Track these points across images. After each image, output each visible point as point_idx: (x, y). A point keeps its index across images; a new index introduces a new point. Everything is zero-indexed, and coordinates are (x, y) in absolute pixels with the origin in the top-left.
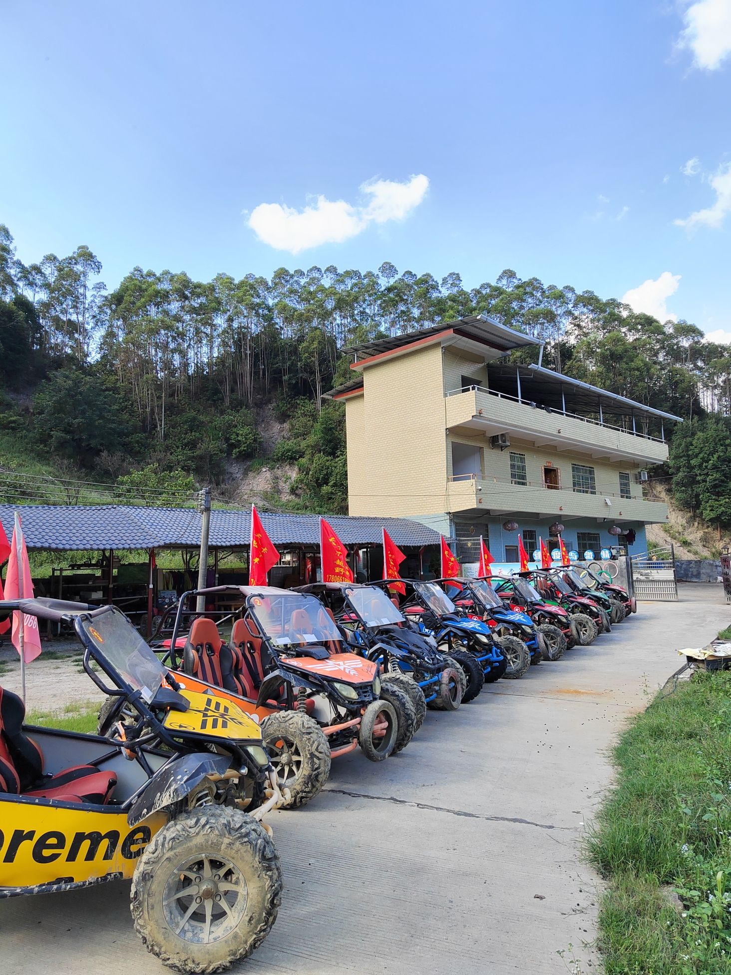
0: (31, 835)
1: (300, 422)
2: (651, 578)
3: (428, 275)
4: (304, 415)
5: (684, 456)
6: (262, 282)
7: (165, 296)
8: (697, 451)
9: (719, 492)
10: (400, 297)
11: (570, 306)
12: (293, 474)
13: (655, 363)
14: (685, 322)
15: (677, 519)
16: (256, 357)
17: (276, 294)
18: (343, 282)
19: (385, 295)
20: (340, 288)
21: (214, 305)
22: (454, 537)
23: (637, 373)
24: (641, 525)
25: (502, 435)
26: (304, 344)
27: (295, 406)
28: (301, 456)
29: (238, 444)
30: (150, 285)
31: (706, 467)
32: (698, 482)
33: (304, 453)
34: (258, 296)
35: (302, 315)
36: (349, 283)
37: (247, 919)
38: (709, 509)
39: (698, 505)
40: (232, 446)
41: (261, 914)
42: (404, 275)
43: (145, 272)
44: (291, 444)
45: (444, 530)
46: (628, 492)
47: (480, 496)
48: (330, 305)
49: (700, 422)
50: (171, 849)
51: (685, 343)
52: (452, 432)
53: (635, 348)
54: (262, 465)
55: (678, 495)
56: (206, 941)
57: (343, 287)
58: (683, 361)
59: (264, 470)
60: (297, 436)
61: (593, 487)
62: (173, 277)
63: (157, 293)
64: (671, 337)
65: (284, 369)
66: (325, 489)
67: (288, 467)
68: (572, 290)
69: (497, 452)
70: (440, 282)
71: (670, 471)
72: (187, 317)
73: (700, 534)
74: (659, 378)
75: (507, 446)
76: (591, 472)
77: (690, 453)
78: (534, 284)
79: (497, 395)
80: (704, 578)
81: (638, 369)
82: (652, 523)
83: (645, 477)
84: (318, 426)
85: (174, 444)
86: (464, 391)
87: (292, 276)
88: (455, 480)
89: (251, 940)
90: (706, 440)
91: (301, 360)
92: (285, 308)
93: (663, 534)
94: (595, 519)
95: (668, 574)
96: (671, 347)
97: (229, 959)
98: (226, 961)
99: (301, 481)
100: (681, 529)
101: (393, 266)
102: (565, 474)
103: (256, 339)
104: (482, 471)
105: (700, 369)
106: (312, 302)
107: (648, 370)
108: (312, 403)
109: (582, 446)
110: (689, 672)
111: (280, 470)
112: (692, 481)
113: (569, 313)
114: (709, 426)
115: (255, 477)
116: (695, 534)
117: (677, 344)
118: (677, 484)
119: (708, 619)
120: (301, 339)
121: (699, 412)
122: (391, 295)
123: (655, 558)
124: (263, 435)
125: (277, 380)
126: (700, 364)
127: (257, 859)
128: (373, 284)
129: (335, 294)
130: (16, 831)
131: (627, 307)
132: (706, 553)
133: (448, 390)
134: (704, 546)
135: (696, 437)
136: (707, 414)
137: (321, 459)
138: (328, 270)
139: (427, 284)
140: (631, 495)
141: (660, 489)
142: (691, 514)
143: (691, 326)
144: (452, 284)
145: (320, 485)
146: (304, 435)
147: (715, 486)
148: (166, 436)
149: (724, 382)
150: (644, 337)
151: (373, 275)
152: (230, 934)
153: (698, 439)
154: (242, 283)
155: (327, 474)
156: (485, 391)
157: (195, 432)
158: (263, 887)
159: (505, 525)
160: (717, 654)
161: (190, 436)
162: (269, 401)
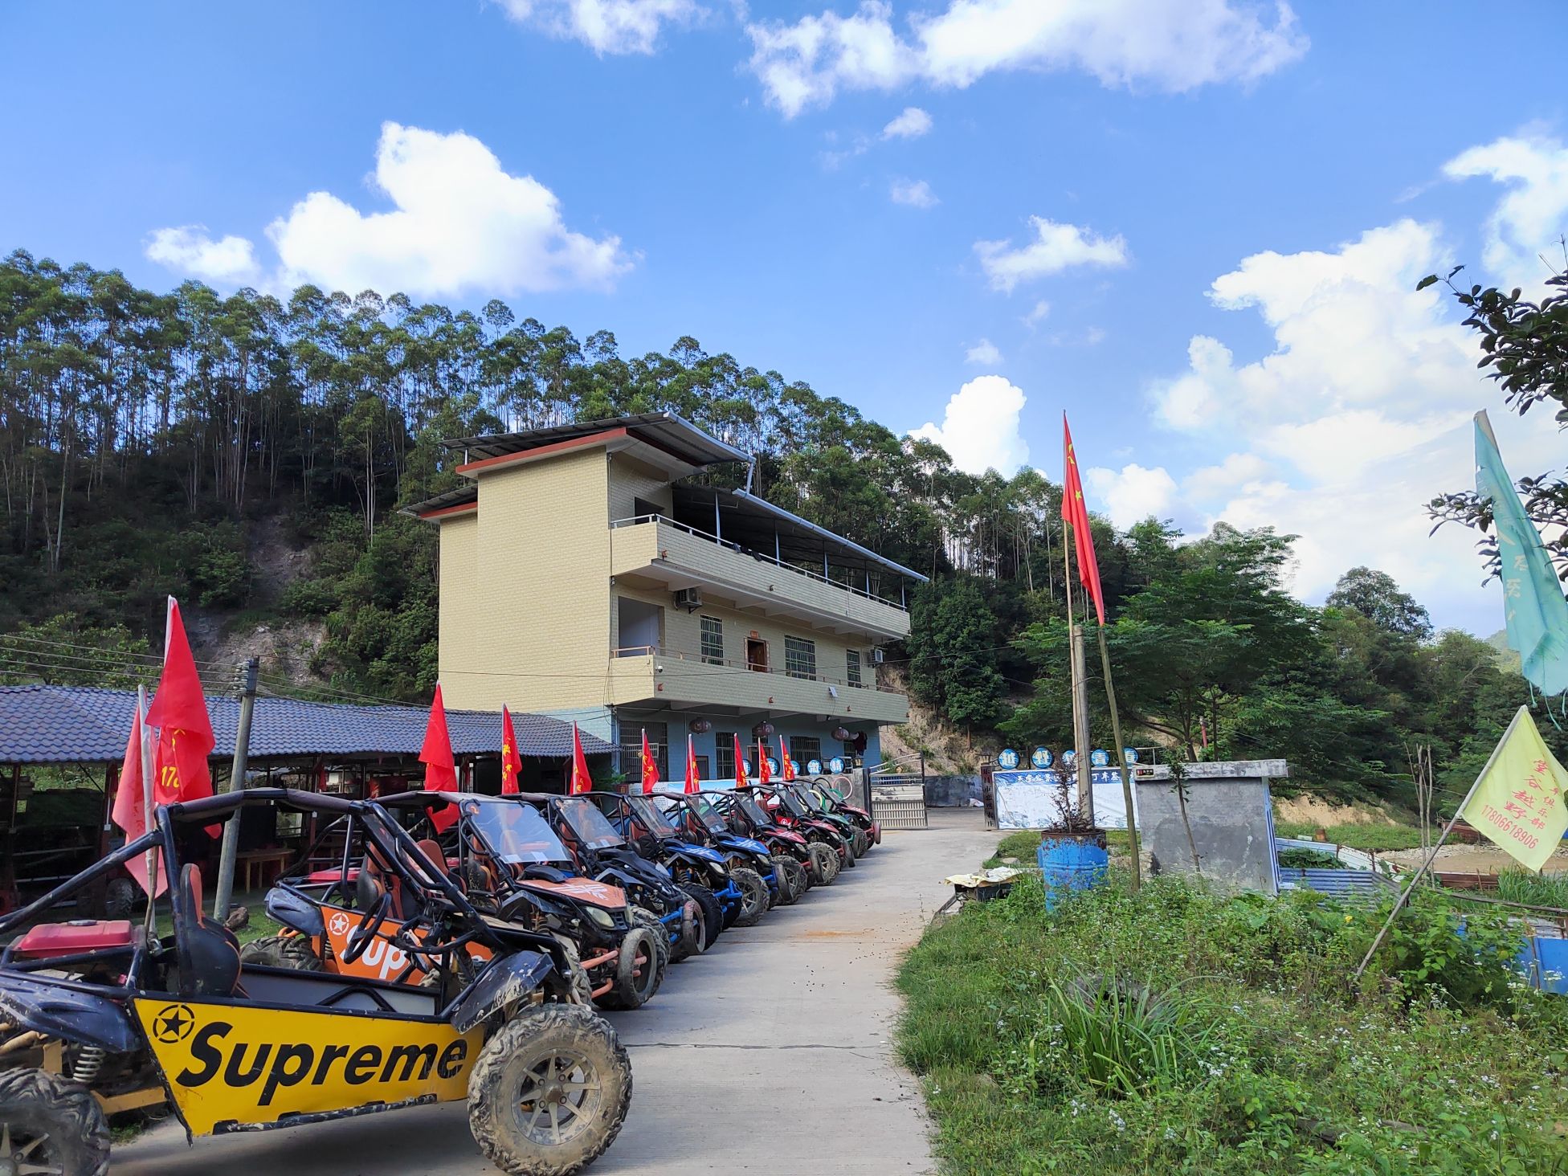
0: (344, 1051)
1: (333, 548)
2: (894, 798)
3: (564, 329)
4: (341, 537)
5: (926, 629)
6: (271, 304)
7: (78, 309)
8: (942, 622)
9: (969, 681)
10: (518, 359)
11: (777, 401)
12: (318, 639)
13: (889, 495)
14: (928, 441)
15: (917, 720)
16: (253, 432)
17: (296, 328)
18: (418, 322)
19: (492, 354)
20: (416, 333)
21: (176, 334)
22: (617, 742)
23: (866, 508)
24: (873, 725)
25: (692, 590)
26: (348, 419)
27: (326, 522)
28: (334, 608)
29: (212, 582)
30: (46, 286)
31: (954, 645)
32: (943, 667)
33: (338, 603)
34: (263, 329)
35: (345, 369)
36: (432, 326)
37: (602, 1114)
38: (956, 705)
39: (942, 700)
40: (200, 586)
41: (616, 1108)
42: (524, 324)
43: (37, 260)
44: (315, 585)
45: (603, 732)
46: (858, 678)
47: (660, 680)
48: (396, 358)
49: (946, 583)
50: (521, 1046)
51: (929, 470)
52: (620, 582)
53: (863, 471)
54: (258, 620)
55: (917, 685)
56: (558, 1142)
57: (420, 331)
58: (925, 494)
59: (261, 630)
60: (325, 573)
61: (813, 670)
62: (95, 275)
63: (61, 302)
64: (910, 459)
65: (306, 458)
66: (377, 666)
67: (306, 627)
68: (779, 378)
69: (682, 614)
70: (583, 343)
71: (909, 650)
72: (119, 350)
73: (944, 741)
74: (894, 515)
75: (697, 607)
76: (811, 649)
77: (933, 625)
78: (724, 363)
79: (687, 530)
80: (953, 800)
81: (867, 503)
82: (887, 723)
83: (880, 657)
84: (368, 558)
85: (82, 577)
86: (638, 522)
87: (328, 302)
88: (622, 655)
89: (605, 1137)
90: (954, 609)
91: (340, 445)
92: (311, 355)
93: (896, 741)
94: (815, 716)
95: (916, 792)
96: (909, 472)
97: (583, 1158)
98: (579, 1162)
99: (333, 651)
100: (920, 734)
101: (506, 308)
102: (776, 651)
103: (254, 399)
104: (661, 642)
105: (946, 507)
106: (362, 349)
107: (881, 504)
108: (358, 519)
109: (801, 611)
110: (958, 904)
111: (291, 631)
112: (934, 666)
113: (774, 411)
114: (959, 588)
115: (241, 643)
116: (937, 742)
117: (917, 470)
118: (917, 669)
119: (968, 849)
120: (339, 409)
121: (942, 566)
122: (503, 354)
123: (899, 769)
124: (262, 569)
125: (291, 474)
126: (946, 500)
127: (611, 1050)
128: (473, 334)
129: (407, 341)
130: (327, 1047)
131: (854, 412)
132: (951, 768)
133: (615, 517)
134: (950, 758)
135: (941, 603)
136: (955, 572)
137: (369, 614)
138: (393, 299)
139: (562, 342)
140: (862, 682)
141: (894, 675)
142: (934, 712)
143: (936, 447)
144: (601, 348)
145: (366, 659)
146: (340, 572)
147: (964, 674)
148: (65, 562)
149: (976, 527)
150: (875, 456)
151: (473, 318)
152: (583, 1132)
153: (944, 606)
154: (232, 305)
155: (381, 641)
156: (669, 523)
157: (126, 557)
158: (617, 1079)
159: (692, 724)
160: (990, 880)
161: (114, 566)
162: (275, 510)
